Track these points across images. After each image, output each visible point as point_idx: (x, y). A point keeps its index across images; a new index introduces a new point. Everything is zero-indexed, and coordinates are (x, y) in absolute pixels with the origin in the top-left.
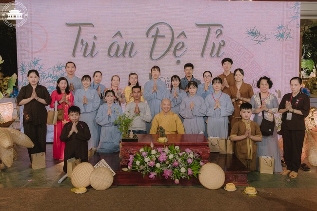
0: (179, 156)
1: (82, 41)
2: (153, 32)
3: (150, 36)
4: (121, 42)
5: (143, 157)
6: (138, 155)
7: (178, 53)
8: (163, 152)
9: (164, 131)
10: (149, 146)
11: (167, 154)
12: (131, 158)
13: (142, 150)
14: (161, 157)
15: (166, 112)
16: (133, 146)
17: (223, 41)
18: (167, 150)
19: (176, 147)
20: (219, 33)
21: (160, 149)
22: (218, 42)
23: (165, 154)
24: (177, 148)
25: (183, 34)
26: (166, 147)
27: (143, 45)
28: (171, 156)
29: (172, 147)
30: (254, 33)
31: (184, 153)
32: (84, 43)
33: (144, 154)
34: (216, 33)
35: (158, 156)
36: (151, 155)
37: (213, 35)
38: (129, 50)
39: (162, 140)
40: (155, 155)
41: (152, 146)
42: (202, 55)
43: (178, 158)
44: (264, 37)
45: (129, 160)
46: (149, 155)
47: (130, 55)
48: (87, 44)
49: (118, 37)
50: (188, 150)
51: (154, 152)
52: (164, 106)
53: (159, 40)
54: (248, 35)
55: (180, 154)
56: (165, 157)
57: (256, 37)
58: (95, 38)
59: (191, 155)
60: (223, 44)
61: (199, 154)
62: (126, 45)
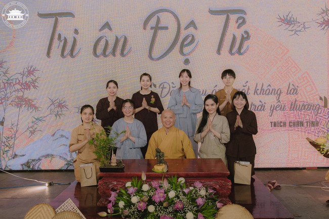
0: (184, 194)
1: (60, 35)
2: (153, 22)
3: (148, 27)
4: (111, 37)
5: (129, 196)
6: (123, 192)
7: (186, 50)
8: (160, 187)
9: (163, 155)
10: (139, 177)
11: (166, 191)
12: (113, 196)
13: (128, 184)
14: (157, 196)
15: (168, 128)
16: (116, 178)
17: (246, 32)
18: (166, 184)
19: (180, 179)
20: (240, 21)
21: (155, 184)
22: (239, 33)
23: (162, 191)
24: (182, 180)
25: (192, 24)
26: (165, 180)
27: (139, 39)
28: (172, 194)
29: (174, 180)
30: (288, 21)
31: (191, 188)
32: (62, 38)
33: (131, 190)
34: (237, 22)
35: (151, 194)
36: (143, 191)
37: (232, 24)
38: (120, 47)
39: (159, 169)
40: (148, 192)
41: (144, 178)
42: (219, 52)
43: (182, 197)
44: (302, 26)
45: (110, 199)
46: (139, 191)
47: (122, 54)
48: (65, 40)
49: (106, 30)
50: (198, 184)
51: (146, 187)
52: (164, 120)
53: (160, 33)
54: (281, 23)
55: (186, 191)
56: (162, 195)
57: (292, 26)
58: (76, 32)
59: (203, 192)
60: (246, 37)
61: (214, 189)
62: (117, 40)
